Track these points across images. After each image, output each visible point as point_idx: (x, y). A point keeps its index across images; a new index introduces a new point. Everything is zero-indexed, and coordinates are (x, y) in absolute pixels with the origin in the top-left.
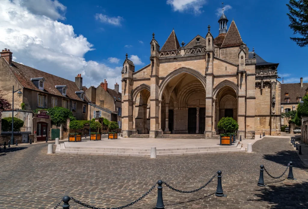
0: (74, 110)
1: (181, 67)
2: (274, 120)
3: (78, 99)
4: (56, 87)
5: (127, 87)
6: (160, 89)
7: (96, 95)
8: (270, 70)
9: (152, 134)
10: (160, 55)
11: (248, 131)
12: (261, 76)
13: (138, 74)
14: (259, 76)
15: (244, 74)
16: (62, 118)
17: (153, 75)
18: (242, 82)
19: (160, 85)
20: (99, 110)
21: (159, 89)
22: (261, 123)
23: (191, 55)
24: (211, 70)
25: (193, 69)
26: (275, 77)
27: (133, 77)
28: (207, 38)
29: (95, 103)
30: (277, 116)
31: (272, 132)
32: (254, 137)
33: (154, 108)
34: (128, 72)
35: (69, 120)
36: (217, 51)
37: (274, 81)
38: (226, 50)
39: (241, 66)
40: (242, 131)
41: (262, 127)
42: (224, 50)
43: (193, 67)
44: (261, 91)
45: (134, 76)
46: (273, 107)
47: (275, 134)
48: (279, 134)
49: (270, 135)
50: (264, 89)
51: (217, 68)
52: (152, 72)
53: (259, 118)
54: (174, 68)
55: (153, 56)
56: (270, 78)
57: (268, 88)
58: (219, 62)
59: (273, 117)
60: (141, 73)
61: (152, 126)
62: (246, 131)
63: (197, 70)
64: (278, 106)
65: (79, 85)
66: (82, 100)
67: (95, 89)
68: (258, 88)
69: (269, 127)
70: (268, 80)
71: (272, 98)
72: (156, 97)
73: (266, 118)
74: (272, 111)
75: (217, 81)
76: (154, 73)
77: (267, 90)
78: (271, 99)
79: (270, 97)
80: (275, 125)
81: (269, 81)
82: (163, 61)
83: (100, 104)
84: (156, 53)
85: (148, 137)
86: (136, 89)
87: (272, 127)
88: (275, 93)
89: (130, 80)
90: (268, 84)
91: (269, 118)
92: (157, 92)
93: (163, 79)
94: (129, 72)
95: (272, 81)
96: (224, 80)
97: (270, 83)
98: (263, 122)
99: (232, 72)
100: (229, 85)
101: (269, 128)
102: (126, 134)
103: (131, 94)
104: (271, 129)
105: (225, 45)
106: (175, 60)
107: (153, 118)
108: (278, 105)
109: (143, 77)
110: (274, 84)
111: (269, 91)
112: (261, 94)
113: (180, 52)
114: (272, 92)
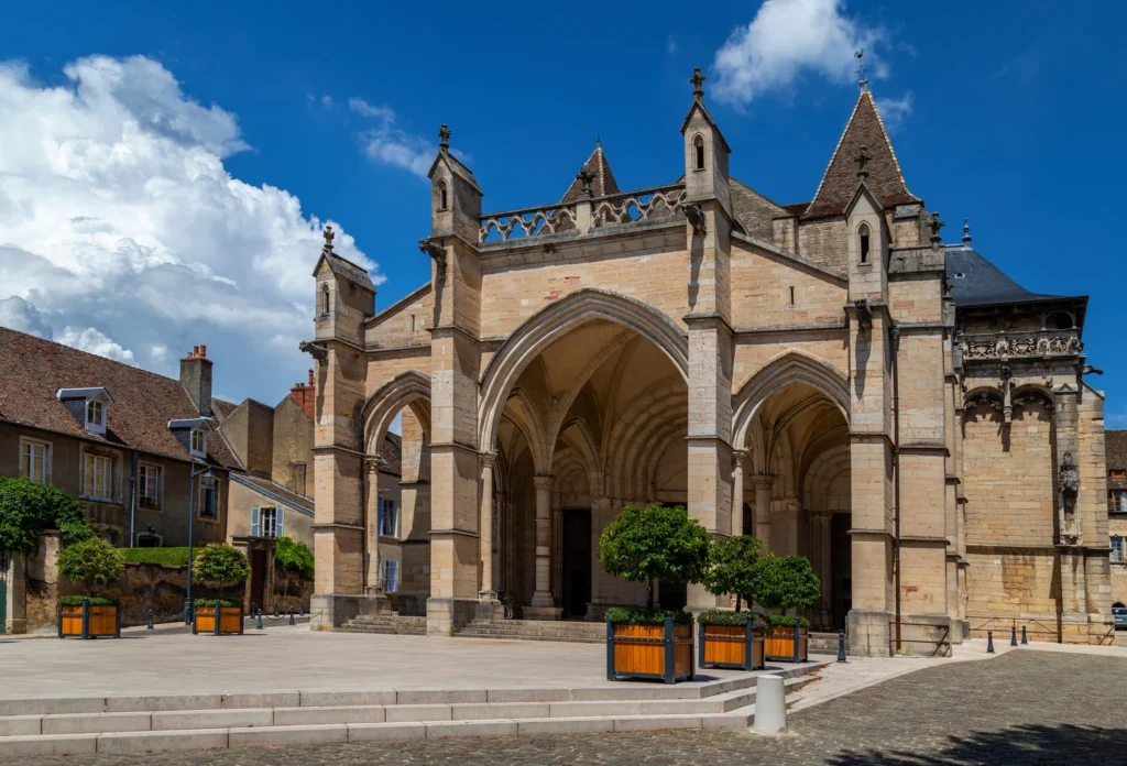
0: (149, 499)
1: (578, 288)
2: (1075, 570)
3: (181, 454)
4: (59, 395)
5: (327, 385)
6: (483, 395)
7: (271, 438)
8: (1044, 329)
9: (439, 617)
10: (480, 235)
11: (912, 617)
12: (998, 356)
13: (387, 325)
14: (991, 356)
15: (878, 323)
16: (13, 529)
17: (442, 324)
18: (865, 362)
19: (484, 379)
20: (277, 504)
21: (480, 398)
22: (1008, 585)
23: (622, 231)
24: (713, 299)
25: (634, 297)
26: (1074, 364)
27: (367, 340)
28: (690, 135)
29: (267, 475)
30: (1088, 553)
31: (1066, 630)
32: (943, 648)
33: (449, 487)
34: (332, 314)
35: (56, 539)
36: (784, 233)
37: (1065, 385)
38: (830, 228)
39: (862, 279)
40: (874, 614)
41: (1016, 600)
42: (818, 232)
43: (632, 290)
44: (1005, 431)
45: (372, 336)
46: (1070, 510)
47: (1086, 638)
48: (1107, 636)
49: (1060, 641)
50: (1016, 422)
51: (747, 293)
52: (437, 310)
53: (999, 562)
54: (548, 294)
55: (440, 234)
56: (1047, 368)
57: (1040, 418)
58: (754, 262)
59: (1070, 559)
60: (398, 319)
61: (439, 578)
62: (902, 614)
63: (652, 304)
64: (1093, 507)
65: (196, 393)
66: (197, 456)
67: (269, 412)
68: (989, 416)
69: (1053, 601)
70: (1037, 380)
71: (1063, 468)
72: (455, 431)
73: (1033, 560)
74: (1063, 525)
75: (749, 361)
76: (446, 319)
77: (1033, 429)
78: (1054, 473)
79: (1050, 464)
80: (1080, 594)
81: (1043, 382)
82: (496, 261)
83: (287, 478)
84: (456, 220)
85: (421, 630)
86: (378, 395)
87: (1068, 605)
88: (1073, 441)
89: (349, 353)
90: (1036, 400)
91: (1051, 563)
92: (461, 410)
93: (498, 346)
94: (337, 313)
95: (1057, 386)
96: (783, 353)
97: (1049, 392)
98: (1020, 579)
99: (824, 314)
100: (812, 381)
101: (1053, 609)
102: (326, 611)
103: (354, 417)
104: (1060, 612)
105: (827, 207)
106: (549, 256)
107: (443, 535)
108: (1094, 500)
109: (407, 340)
110: (1066, 397)
111: (1046, 435)
112: (1006, 448)
113: (571, 214)
114: (1059, 436)
